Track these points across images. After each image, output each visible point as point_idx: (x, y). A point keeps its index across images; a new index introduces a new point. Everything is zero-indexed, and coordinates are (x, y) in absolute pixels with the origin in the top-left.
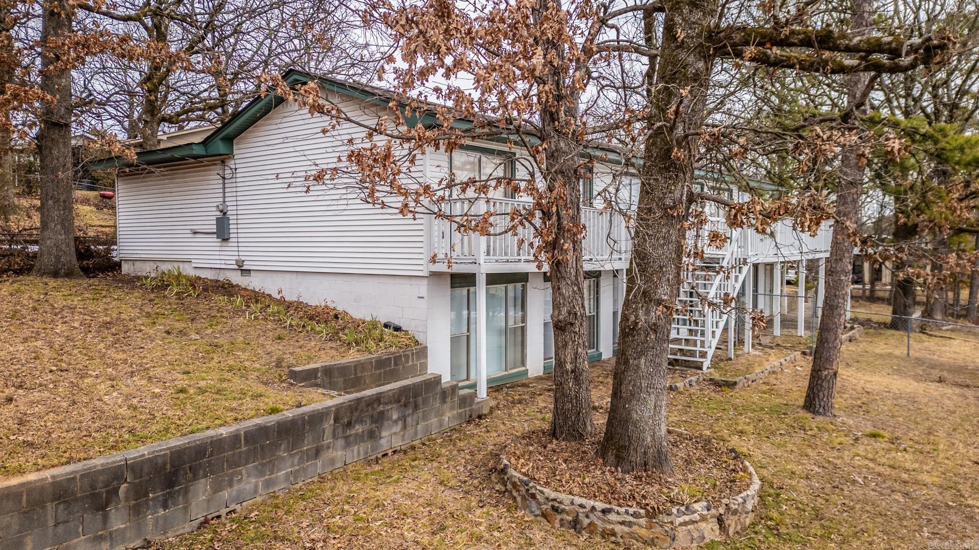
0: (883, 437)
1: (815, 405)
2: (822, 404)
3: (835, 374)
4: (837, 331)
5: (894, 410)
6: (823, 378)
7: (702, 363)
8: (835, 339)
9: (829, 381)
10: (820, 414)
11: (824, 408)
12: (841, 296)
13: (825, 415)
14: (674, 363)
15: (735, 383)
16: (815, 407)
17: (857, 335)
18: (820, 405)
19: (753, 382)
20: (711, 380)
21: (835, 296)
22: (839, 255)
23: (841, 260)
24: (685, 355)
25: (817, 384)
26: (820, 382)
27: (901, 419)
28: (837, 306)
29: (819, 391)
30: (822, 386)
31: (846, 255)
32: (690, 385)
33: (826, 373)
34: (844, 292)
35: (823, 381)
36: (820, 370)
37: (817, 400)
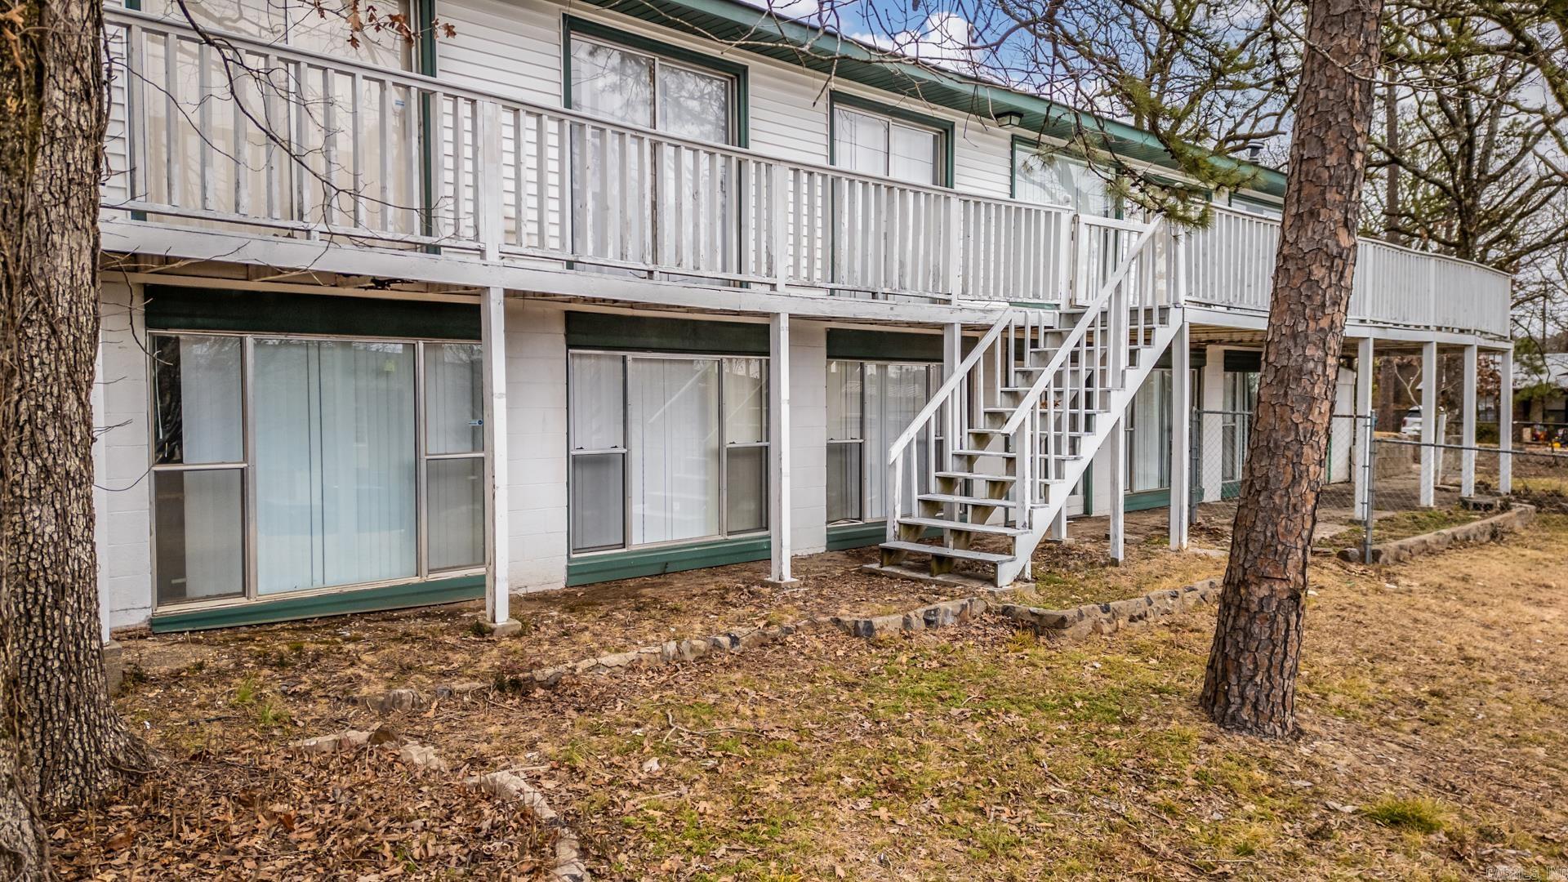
0: (1429, 828)
1: (1226, 694)
2: (1250, 692)
3: (1295, 597)
4: (1300, 455)
5: (1530, 718)
6: (1254, 607)
7: (995, 565)
8: (1295, 481)
9: (1273, 620)
10: (1242, 727)
11: (1255, 706)
12: (1313, 338)
13: (1257, 728)
14: (934, 565)
15: (1062, 622)
16: (1228, 704)
17: (1518, 525)
18: (1243, 696)
19: (1132, 619)
20: (1006, 611)
21: (1295, 336)
22: (1309, 197)
23: (1314, 214)
24: (969, 546)
25: (1233, 628)
26: (1242, 621)
27: (1541, 752)
28: (1300, 371)
29: (1240, 652)
30: (1248, 635)
31: (1332, 196)
32: (928, 623)
33: (1264, 591)
34: (1324, 323)
35: (1252, 619)
36: (1244, 583)
37: (1233, 679)
